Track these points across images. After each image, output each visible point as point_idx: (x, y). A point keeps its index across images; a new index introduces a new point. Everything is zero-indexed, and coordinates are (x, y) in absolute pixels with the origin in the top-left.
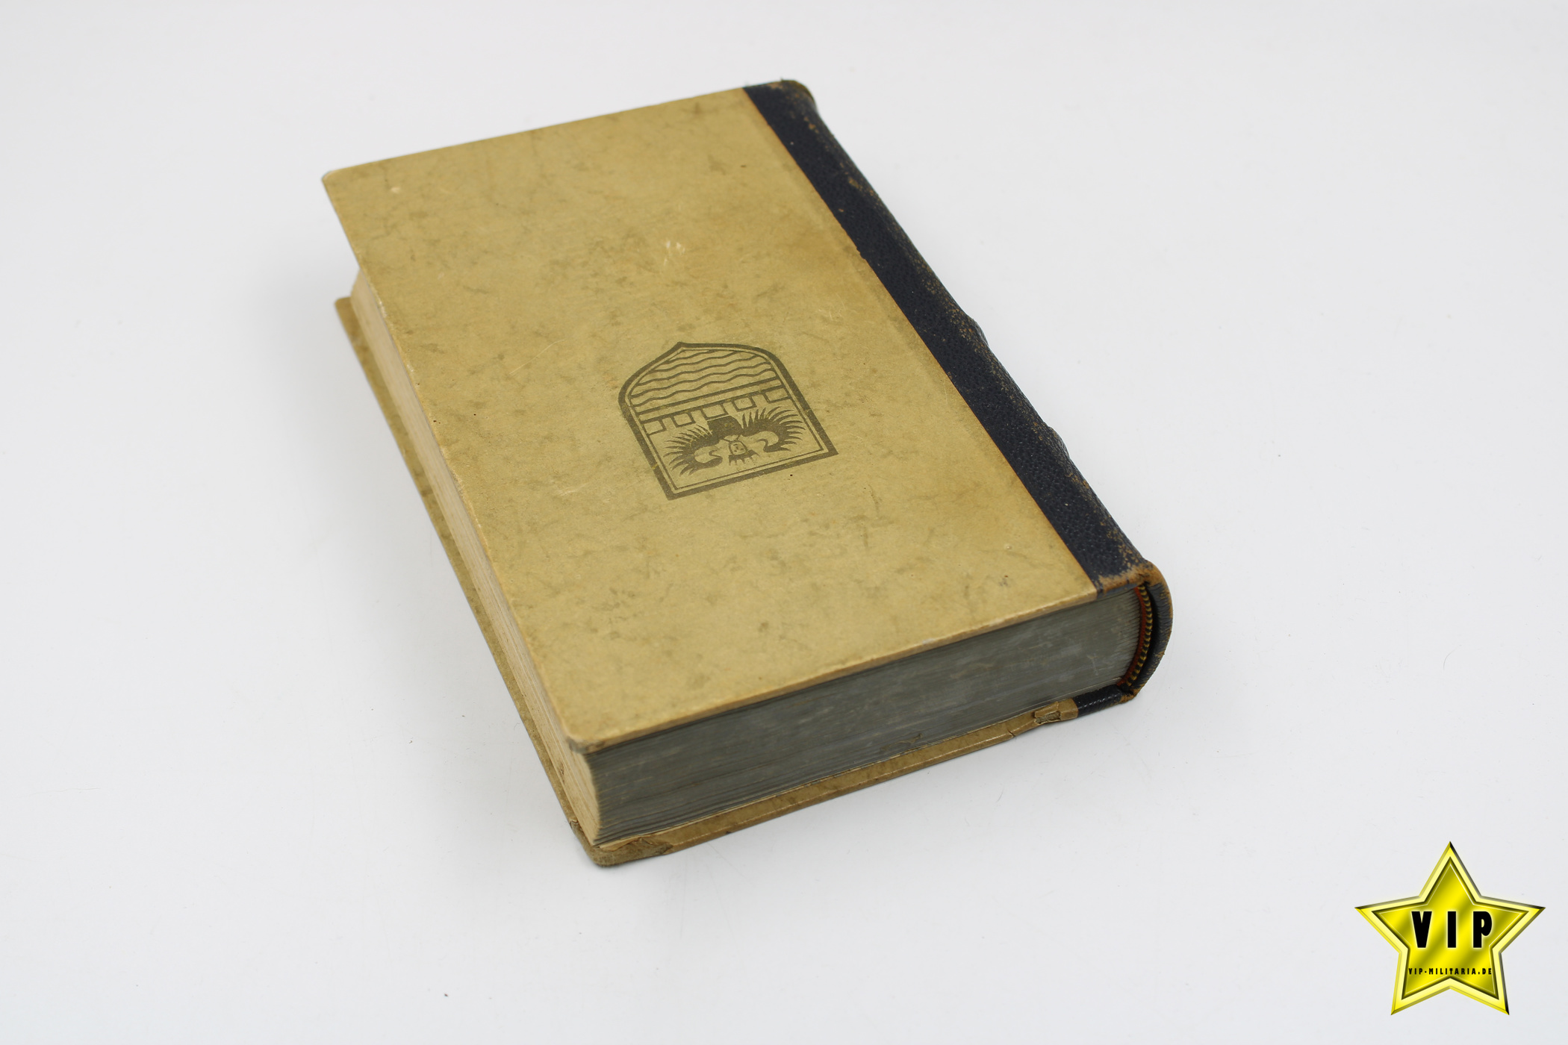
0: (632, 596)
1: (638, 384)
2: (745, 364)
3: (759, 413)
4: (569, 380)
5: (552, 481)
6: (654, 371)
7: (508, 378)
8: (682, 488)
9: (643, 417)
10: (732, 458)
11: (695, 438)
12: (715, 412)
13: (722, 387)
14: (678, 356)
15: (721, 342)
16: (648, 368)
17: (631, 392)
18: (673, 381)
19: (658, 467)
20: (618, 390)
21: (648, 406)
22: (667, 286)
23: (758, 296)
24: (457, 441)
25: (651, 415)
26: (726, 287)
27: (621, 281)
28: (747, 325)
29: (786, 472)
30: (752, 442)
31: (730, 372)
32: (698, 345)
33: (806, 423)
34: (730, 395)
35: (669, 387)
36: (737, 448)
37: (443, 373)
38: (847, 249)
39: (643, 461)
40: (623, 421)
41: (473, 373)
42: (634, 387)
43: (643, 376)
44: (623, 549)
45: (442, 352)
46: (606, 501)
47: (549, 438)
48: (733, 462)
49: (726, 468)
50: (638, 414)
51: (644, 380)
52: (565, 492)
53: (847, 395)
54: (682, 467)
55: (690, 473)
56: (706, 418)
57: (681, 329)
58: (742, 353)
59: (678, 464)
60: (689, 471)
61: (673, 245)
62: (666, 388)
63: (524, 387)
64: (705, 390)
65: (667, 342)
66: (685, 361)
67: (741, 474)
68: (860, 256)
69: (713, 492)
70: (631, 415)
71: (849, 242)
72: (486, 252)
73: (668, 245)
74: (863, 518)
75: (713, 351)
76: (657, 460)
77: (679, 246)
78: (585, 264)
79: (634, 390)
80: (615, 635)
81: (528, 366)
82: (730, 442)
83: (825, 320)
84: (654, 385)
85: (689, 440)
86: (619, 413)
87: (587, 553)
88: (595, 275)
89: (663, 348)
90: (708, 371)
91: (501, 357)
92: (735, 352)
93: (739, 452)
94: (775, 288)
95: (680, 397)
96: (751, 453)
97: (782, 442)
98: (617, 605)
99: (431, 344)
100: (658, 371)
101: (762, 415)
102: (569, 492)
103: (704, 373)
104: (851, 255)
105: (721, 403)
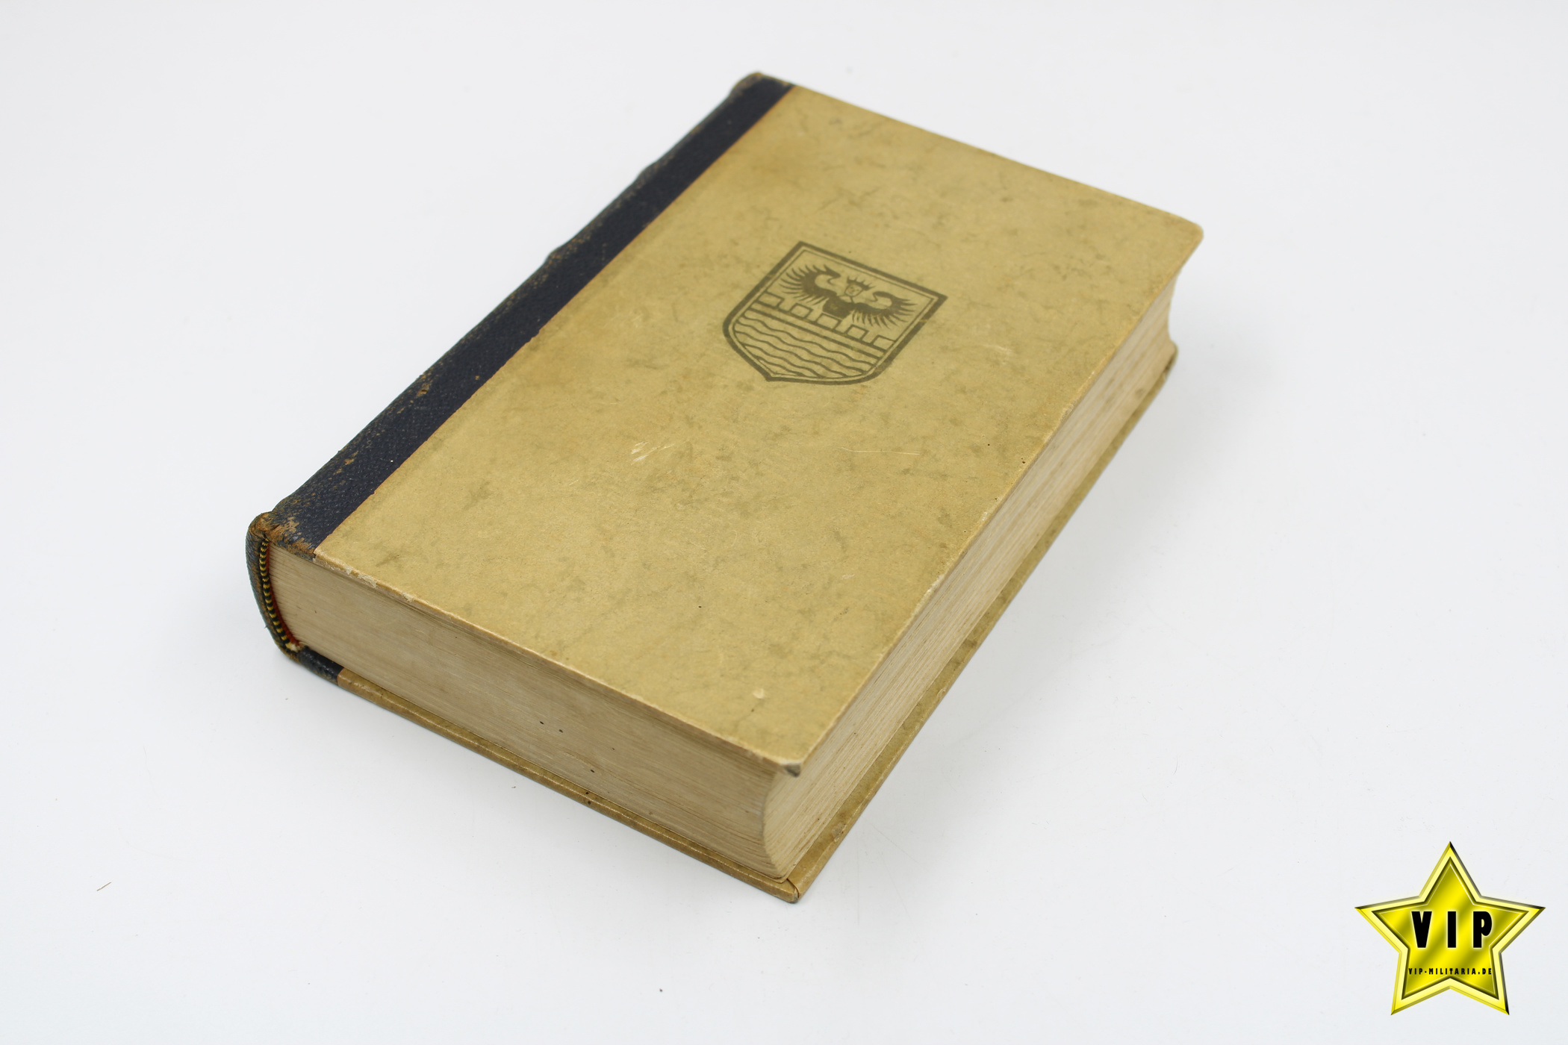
0: (1057, 268)
1: (845, 376)
2: (753, 333)
3: (802, 298)
4: (886, 418)
5: (1004, 363)
6: (819, 376)
7: (925, 452)
8: (928, 297)
9: (879, 354)
10: (866, 288)
11: (869, 316)
12: (829, 321)
13: (795, 332)
14: (786, 373)
15: (740, 359)
16: (820, 380)
17: (860, 375)
18: (818, 360)
19: (923, 319)
20: (865, 383)
21: (863, 358)
22: (700, 427)
23: (655, 368)
24: (1027, 437)
25: (872, 351)
26: (664, 393)
27: (725, 458)
28: (703, 355)
29: (849, 256)
30: (839, 286)
31: (772, 336)
32: (759, 369)
33: (787, 268)
34: (799, 323)
35: (828, 358)
36: (853, 291)
37: (966, 493)
38: (534, 349)
39: (926, 329)
40: (896, 362)
41: (944, 476)
42: (850, 377)
43: (833, 378)
44: (1022, 295)
45: (943, 509)
46: (988, 326)
47: (963, 391)
48: (871, 286)
49: (883, 286)
50: (879, 359)
51: (837, 376)
52: (1008, 352)
53: (727, 266)
54: (907, 307)
55: (907, 300)
56: (839, 322)
57: (749, 388)
58: (741, 341)
59: (907, 310)
60: (907, 302)
61: (638, 454)
62: (832, 359)
63: (924, 437)
64: (809, 337)
65: (775, 388)
66: (788, 366)
67: (878, 276)
68: (537, 336)
69: (912, 279)
70: (885, 361)
71: (523, 351)
72: (780, 569)
73: (641, 458)
74: (852, 203)
75: (758, 358)
76: (916, 323)
77: (634, 451)
78: (725, 494)
79: (855, 374)
80: (1099, 257)
81: (899, 449)
82: (851, 297)
83: (646, 318)
84: (835, 367)
85: (875, 319)
86: (890, 369)
87: (1047, 308)
88: (736, 479)
89: (785, 386)
90: (785, 347)
91: (906, 471)
92: (744, 345)
93: (858, 288)
94: (634, 363)
95: (833, 346)
96: (850, 282)
97: (820, 272)
98: (1074, 270)
99: (941, 523)
100: (818, 375)
101: (803, 296)
102: (1003, 349)
103: (791, 349)
104: (540, 342)
105: (815, 323)
